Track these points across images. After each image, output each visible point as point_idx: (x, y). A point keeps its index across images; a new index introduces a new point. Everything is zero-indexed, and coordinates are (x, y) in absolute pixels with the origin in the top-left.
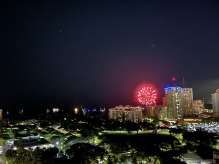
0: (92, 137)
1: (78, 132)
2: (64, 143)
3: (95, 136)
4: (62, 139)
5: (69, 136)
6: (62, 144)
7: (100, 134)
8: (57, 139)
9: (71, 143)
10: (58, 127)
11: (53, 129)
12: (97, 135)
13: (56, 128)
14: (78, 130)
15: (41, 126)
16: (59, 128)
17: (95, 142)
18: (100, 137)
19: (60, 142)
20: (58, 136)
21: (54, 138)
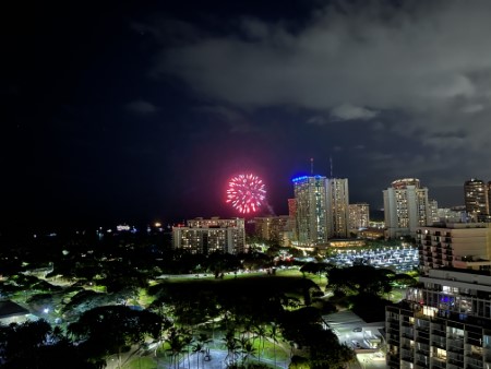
0: (133, 291)
1: (98, 283)
2: (64, 310)
3: (139, 289)
4: (57, 301)
5: (76, 293)
6: (57, 312)
7: (152, 283)
8: (46, 301)
9: (82, 308)
10: (46, 273)
12: (145, 285)
13: (42, 276)
14: (98, 277)
16: (48, 276)
17: (140, 302)
18: (151, 291)
19: (53, 308)
20: (49, 294)
21: (36, 299)
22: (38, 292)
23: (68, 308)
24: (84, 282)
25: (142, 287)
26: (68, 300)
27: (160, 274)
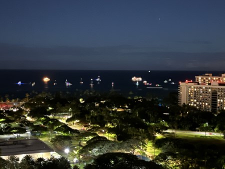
0: (140, 142)
1: (110, 131)
2: (81, 152)
3: (146, 141)
4: (75, 143)
5: (91, 138)
6: (76, 152)
7: (159, 136)
8: (66, 142)
9: (95, 152)
10: (67, 117)
11: (56, 122)
12: (152, 138)
13: (63, 120)
14: (109, 125)
15: (31, 114)
16: (68, 120)
17: (146, 153)
18: (158, 144)
19: (72, 149)
20: (68, 136)
21: (59, 139)
22: (61, 133)
23: (84, 150)
24: (97, 129)
25: (150, 139)
26: (84, 143)
27: (166, 128)
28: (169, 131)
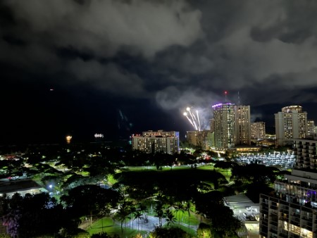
0: (104, 176)
1: (85, 170)
3: (108, 175)
5: (70, 176)
7: (118, 171)
13: (53, 165)
14: (85, 166)
16: (56, 165)
18: (116, 176)
20: (56, 176)
21: (47, 178)
22: (49, 174)
23: (65, 185)
24: (76, 170)
26: (66, 180)
27: (123, 166)
28: (125, 167)
